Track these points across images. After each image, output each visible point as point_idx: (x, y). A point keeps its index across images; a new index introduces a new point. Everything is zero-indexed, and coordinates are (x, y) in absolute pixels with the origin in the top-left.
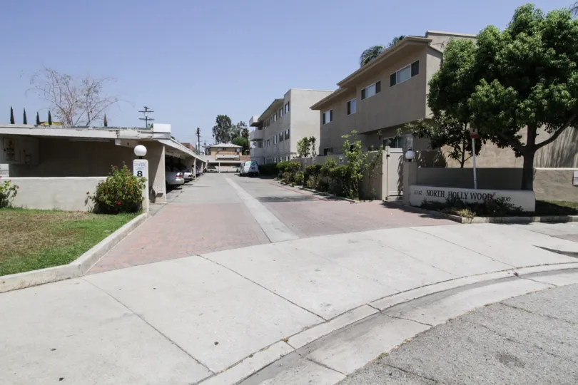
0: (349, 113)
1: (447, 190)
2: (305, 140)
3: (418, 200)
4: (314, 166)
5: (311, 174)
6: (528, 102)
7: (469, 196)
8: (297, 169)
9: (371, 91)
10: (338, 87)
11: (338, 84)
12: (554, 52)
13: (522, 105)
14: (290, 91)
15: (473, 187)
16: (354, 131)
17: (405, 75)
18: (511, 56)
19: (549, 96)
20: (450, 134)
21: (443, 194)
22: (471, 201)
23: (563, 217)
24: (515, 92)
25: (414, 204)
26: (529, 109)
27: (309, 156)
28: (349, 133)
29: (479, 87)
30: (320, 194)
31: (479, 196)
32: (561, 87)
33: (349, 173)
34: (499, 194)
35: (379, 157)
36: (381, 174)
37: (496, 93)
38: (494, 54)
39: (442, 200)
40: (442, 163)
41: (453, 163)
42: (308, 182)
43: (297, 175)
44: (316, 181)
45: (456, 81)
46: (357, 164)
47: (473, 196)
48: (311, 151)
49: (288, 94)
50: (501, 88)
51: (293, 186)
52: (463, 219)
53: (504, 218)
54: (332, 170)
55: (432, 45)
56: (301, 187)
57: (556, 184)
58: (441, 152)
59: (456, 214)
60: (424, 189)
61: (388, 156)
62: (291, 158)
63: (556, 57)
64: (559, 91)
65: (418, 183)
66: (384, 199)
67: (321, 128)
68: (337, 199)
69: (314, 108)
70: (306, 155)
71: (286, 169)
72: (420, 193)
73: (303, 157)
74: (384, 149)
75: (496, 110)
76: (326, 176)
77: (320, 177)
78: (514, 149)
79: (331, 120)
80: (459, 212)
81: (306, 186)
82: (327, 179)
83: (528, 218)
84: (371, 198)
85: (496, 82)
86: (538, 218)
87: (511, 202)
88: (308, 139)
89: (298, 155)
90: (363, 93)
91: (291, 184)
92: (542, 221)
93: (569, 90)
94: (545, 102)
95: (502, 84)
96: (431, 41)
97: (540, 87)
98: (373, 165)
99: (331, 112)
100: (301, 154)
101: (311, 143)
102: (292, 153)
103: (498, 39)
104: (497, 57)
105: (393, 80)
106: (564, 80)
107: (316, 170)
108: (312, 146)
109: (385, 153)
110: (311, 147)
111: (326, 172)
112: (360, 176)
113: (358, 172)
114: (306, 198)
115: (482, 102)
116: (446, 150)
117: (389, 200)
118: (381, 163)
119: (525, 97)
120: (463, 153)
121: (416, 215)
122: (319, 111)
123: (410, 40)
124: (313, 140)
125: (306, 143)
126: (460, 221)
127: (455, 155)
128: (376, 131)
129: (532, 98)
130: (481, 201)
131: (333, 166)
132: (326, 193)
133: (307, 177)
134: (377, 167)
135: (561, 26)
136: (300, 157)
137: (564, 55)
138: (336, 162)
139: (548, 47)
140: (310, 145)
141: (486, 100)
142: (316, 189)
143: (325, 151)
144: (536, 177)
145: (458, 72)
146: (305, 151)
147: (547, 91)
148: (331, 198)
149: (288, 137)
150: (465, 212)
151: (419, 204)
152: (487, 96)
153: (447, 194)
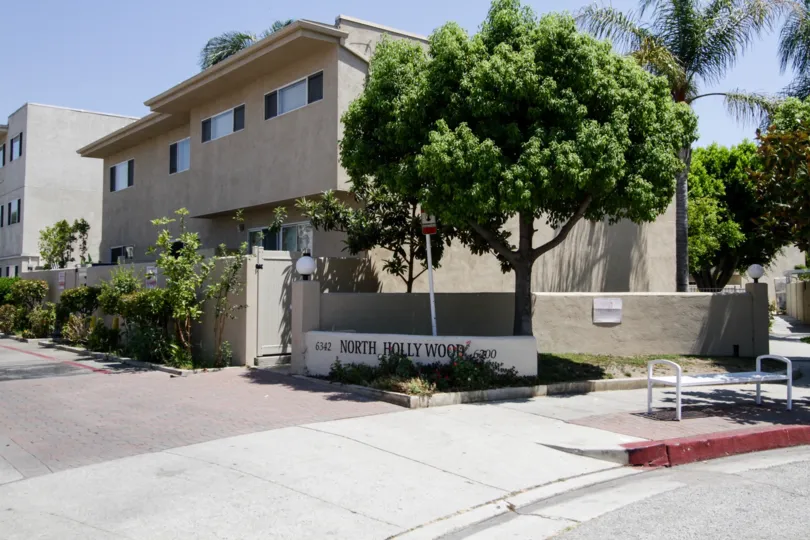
0: (173, 169)
1: (381, 340)
2: (63, 226)
3: (321, 363)
4: (81, 289)
5: (75, 310)
6: (518, 169)
7: (423, 350)
8: (39, 299)
9: (223, 125)
10: (147, 112)
11: (150, 104)
12: (554, 84)
13: (508, 175)
14: (26, 106)
15: (430, 333)
16: (183, 211)
17: (294, 98)
18: (487, 83)
19: (550, 162)
20: (385, 223)
21: (373, 347)
22: (426, 359)
23: (582, 384)
24: (496, 150)
25: (314, 371)
26: (520, 183)
27: (70, 266)
28: (171, 215)
29: (435, 135)
30: (95, 358)
31: (442, 348)
32: (567, 146)
33: (169, 305)
34: (477, 344)
35: (239, 268)
36: (243, 307)
37: (465, 149)
38: (460, 77)
39: (372, 361)
40: (372, 283)
41: (392, 284)
42: (66, 329)
43: (37, 313)
44: (86, 326)
45: (394, 119)
46: (187, 286)
47: (431, 350)
48: (76, 254)
49: (21, 114)
50: (472, 140)
51: (23, 340)
52: (414, 398)
53: (486, 393)
54: (127, 298)
55: (347, 44)
56: (47, 341)
57: (567, 322)
58: (370, 261)
59: (399, 389)
60: (335, 338)
61: (259, 267)
62: (24, 269)
63: (558, 94)
64: (565, 153)
65: (323, 327)
66: (250, 362)
67: (105, 201)
68: (138, 368)
69: (89, 152)
70: (62, 264)
71: (8, 296)
72: (326, 347)
73: (56, 268)
74: (250, 252)
75: (465, 179)
76: (112, 313)
77: (97, 316)
78: (499, 257)
79: (130, 182)
80: (404, 385)
81: (59, 340)
82: (117, 321)
83: (526, 390)
84: (219, 364)
85: (464, 128)
86: (543, 388)
87: (497, 360)
88: (71, 224)
89: (42, 263)
90: (206, 127)
91: (19, 336)
92: (549, 394)
93: (580, 153)
94: (544, 171)
95: (475, 131)
96: (346, 36)
97: (535, 143)
98: (227, 286)
99: (131, 164)
100: (50, 260)
101: (77, 234)
102: (27, 258)
103: (465, 49)
104: (465, 82)
105: (271, 106)
106: (571, 135)
107: (89, 300)
108: (80, 241)
109: (252, 261)
110: (76, 245)
111: (112, 304)
112: (195, 311)
113: (192, 303)
114: (58, 369)
115: (441, 163)
116: (379, 256)
117: (261, 366)
118: (244, 281)
119: (514, 161)
120: (411, 263)
121: (319, 397)
122: (100, 162)
123: (303, 27)
124: (83, 227)
125: (65, 235)
126: (406, 404)
127: (394, 268)
128: (233, 213)
129: (524, 163)
130: (445, 360)
131: (131, 289)
132: (113, 355)
133: (63, 317)
134: (233, 291)
135: (562, 41)
136: (47, 267)
137: (569, 92)
138: (138, 280)
139: (544, 73)
140: (74, 238)
141: (447, 159)
142: (86, 344)
143: (114, 254)
144: (536, 309)
145: (397, 103)
146: (61, 253)
147: (546, 151)
148: (125, 366)
149: (16, 218)
150: (416, 384)
151: (326, 371)
152: (450, 153)
153: (380, 349)
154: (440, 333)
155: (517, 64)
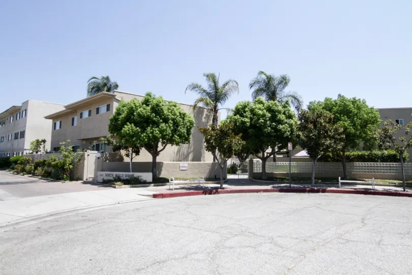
0: (73, 124)
1: (115, 173)
2: (38, 141)
3: (100, 179)
4: (42, 160)
5: (40, 166)
6: (145, 134)
7: (124, 176)
8: (29, 163)
9: (86, 114)
10: (64, 109)
11: (66, 107)
12: (154, 115)
13: (142, 135)
14: (28, 101)
15: (130, 172)
16: (69, 140)
17: (103, 109)
18: (139, 115)
19: (152, 133)
21: (113, 175)
22: (125, 178)
24: (139, 130)
25: (99, 181)
26: (145, 137)
27: (39, 153)
30: (44, 179)
31: (129, 175)
32: (156, 129)
33: (64, 164)
34: (136, 174)
35: (83, 156)
36: (84, 165)
37: (132, 130)
38: (134, 112)
39: (111, 178)
40: (121, 159)
41: (127, 160)
42: (36, 172)
43: (28, 167)
44: (42, 171)
45: (119, 121)
46: (68, 160)
47: (126, 176)
48: (42, 149)
49: (26, 103)
50: (134, 127)
51: (23, 175)
52: (117, 186)
53: (137, 185)
54: (53, 163)
55: (116, 97)
56: (30, 175)
58: (121, 153)
59: (114, 184)
60: (104, 173)
61: (88, 155)
62: (25, 154)
63: (155, 117)
64: (156, 131)
65: (102, 170)
66: (85, 180)
67: (52, 133)
68: (55, 181)
69: (48, 118)
70: (37, 152)
71: (19, 162)
72: (102, 175)
73: (35, 153)
74: (86, 151)
75: (132, 136)
76: (50, 167)
77: (46, 168)
79: (60, 128)
80: (116, 183)
81: (34, 175)
82: (50, 169)
83: (148, 185)
84: (77, 180)
85: (133, 125)
86: (153, 185)
87: (142, 178)
88: (40, 140)
89: (31, 152)
90: (81, 114)
91: (22, 174)
92: (154, 186)
93: (159, 132)
94: (151, 135)
95: (135, 125)
96: (116, 95)
97: (149, 128)
98: (80, 160)
99: (61, 122)
100: (33, 151)
101: (42, 143)
102: (26, 150)
103: (136, 106)
104: (135, 113)
105: (98, 111)
106: (158, 126)
107: (43, 164)
108: (43, 145)
109: (86, 154)
110: (42, 146)
111: (49, 165)
112: (71, 166)
113: (70, 164)
114: (32, 182)
115: (126, 133)
116: (123, 152)
117: (88, 181)
118: (84, 159)
119: (144, 132)
120: (132, 154)
121: (96, 186)
122: (51, 121)
123: (104, 94)
124: (44, 141)
125: (38, 143)
126: (115, 187)
127: (127, 155)
129: (146, 133)
130: (129, 178)
131: (55, 160)
132: (49, 178)
133: (36, 168)
134: (81, 161)
136: (32, 153)
137: (158, 117)
138: (57, 158)
139: (152, 112)
140: (41, 144)
142: (42, 176)
145: (121, 116)
146: (37, 149)
147: (151, 130)
148: (51, 181)
149: (23, 134)
150: (119, 183)
151: (102, 181)
152: (129, 131)
153: (114, 175)
154: (133, 172)
155: (146, 111)
